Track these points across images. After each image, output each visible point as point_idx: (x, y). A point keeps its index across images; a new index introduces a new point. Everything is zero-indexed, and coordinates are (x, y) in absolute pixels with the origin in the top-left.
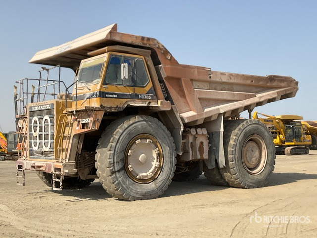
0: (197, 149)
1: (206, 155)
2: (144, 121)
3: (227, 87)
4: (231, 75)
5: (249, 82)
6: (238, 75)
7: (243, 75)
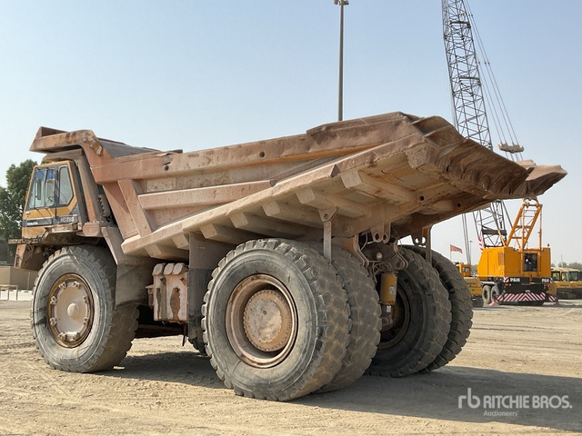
0: (168, 302)
1: (183, 314)
2: (69, 254)
3: (213, 178)
4: (211, 152)
5: (254, 157)
6: (226, 148)
7: (240, 146)
